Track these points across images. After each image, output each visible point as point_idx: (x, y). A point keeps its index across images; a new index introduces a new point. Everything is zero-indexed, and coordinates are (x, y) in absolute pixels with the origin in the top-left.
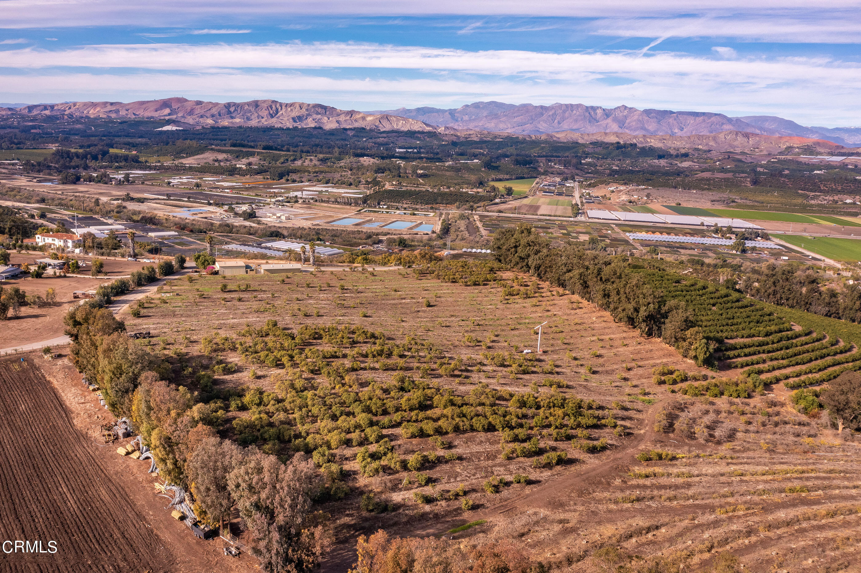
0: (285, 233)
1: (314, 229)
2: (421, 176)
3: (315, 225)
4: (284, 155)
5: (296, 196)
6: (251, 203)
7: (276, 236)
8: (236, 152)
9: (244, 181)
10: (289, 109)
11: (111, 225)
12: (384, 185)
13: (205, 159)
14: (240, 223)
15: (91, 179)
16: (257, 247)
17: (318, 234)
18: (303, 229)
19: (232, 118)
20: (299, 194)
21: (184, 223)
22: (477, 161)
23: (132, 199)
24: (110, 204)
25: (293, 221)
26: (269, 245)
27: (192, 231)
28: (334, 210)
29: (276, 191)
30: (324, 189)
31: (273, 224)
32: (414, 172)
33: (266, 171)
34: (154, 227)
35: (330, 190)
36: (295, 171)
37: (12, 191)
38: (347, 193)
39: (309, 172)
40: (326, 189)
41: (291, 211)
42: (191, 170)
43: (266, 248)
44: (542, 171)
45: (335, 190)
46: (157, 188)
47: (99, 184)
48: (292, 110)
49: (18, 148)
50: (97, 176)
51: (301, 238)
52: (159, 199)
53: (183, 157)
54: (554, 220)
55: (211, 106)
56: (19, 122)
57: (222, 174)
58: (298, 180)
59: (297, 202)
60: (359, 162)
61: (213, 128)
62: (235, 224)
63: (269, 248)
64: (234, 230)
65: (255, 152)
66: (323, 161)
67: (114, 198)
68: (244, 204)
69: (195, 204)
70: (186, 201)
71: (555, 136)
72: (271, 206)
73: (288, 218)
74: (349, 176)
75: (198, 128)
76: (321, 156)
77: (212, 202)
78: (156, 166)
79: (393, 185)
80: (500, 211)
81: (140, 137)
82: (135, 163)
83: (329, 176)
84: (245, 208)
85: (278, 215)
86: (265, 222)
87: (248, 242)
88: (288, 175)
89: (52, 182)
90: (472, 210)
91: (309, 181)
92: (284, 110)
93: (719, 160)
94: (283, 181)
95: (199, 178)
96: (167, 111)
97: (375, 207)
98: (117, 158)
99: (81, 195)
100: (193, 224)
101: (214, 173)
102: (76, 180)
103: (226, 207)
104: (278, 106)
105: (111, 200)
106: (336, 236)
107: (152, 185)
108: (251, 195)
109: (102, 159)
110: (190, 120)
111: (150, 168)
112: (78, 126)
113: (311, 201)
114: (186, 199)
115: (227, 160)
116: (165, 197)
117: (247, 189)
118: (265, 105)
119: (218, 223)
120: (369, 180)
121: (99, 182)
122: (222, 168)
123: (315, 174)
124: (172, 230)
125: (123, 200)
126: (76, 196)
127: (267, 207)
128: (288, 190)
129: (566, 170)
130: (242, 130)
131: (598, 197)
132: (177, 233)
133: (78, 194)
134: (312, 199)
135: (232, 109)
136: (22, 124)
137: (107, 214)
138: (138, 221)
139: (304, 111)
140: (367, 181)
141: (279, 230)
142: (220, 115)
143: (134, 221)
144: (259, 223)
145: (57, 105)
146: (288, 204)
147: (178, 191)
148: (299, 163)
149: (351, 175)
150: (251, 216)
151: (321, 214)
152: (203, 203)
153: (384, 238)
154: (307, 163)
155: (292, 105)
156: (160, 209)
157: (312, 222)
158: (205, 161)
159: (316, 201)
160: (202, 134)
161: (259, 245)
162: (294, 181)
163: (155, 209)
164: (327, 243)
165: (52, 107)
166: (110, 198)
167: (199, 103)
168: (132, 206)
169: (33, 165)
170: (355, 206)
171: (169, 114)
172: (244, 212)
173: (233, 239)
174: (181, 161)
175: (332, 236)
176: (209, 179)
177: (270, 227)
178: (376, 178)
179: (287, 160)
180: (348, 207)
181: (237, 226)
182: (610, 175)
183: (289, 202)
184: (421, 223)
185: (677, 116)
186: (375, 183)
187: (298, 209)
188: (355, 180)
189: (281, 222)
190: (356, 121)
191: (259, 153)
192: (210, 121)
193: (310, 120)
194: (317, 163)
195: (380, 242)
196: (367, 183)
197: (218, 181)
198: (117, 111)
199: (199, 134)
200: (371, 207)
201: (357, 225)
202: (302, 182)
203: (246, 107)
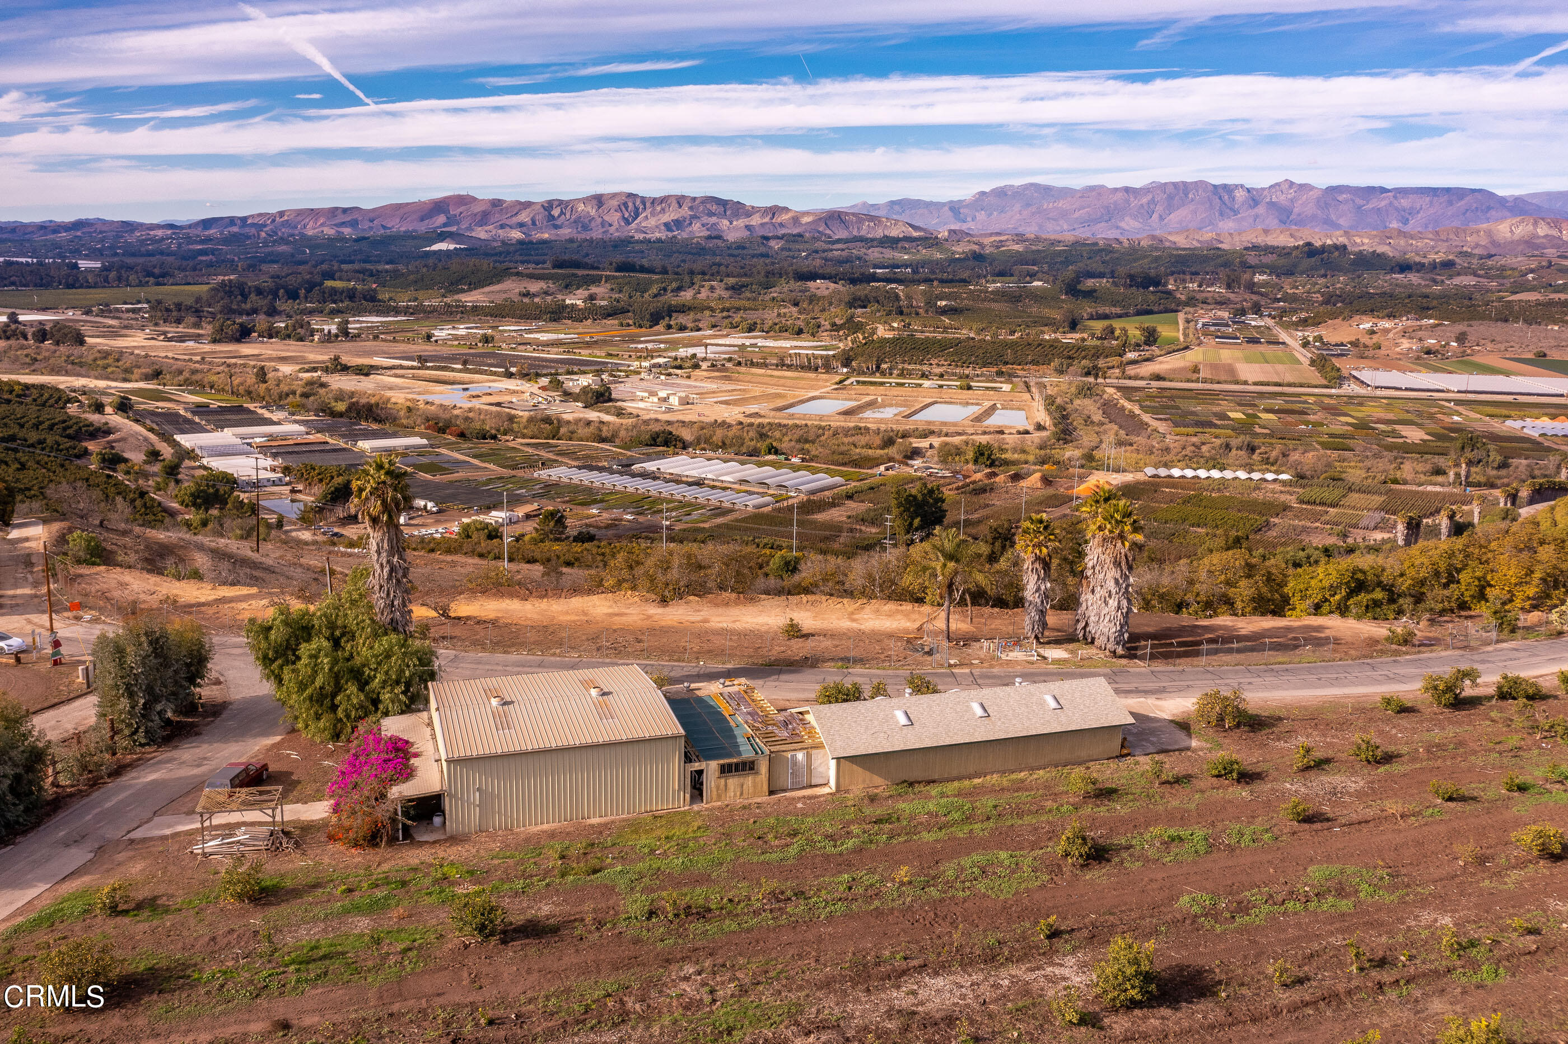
0: (687, 435)
1: (751, 425)
2: (944, 311)
3: (750, 416)
4: (657, 281)
5: (694, 356)
6: (598, 373)
7: (666, 443)
8: (564, 277)
9: (581, 330)
10: (659, 208)
11: (278, 423)
12: (874, 331)
13: (505, 292)
14: (576, 415)
15: (271, 333)
16: (621, 474)
17: (762, 436)
18: (724, 425)
19: (556, 227)
20: (700, 351)
21: (447, 416)
22: (1040, 283)
23: (345, 369)
24: (297, 379)
25: (698, 408)
26: (651, 466)
27: (462, 435)
28: (782, 381)
29: (650, 346)
30: (748, 342)
31: (653, 416)
32: (930, 303)
33: (624, 311)
34: (375, 426)
35: (761, 342)
36: (683, 309)
37: (105, 358)
38: (796, 347)
39: (713, 310)
40: (753, 341)
41: (689, 386)
42: (476, 311)
43: (645, 475)
44: (1183, 298)
45: (770, 343)
46: (402, 347)
47: (287, 342)
48: (663, 209)
49: (158, 284)
50: (287, 327)
51: (724, 446)
52: (401, 367)
53: (463, 291)
54: (1299, 395)
55: (518, 208)
56: (180, 245)
57: (537, 318)
58: (690, 325)
59: (696, 366)
60: (807, 290)
61: (520, 242)
62: (566, 417)
63: (653, 476)
64: (563, 430)
65: (601, 276)
66: (736, 289)
67: (306, 366)
68: (584, 373)
69: (477, 376)
70: (460, 371)
71: (1167, 240)
72: (643, 375)
73: (685, 402)
74: (796, 315)
75: (495, 244)
76: (731, 281)
77: (513, 370)
78: (408, 307)
79: (893, 329)
80: (1158, 377)
81: (387, 263)
82: (371, 302)
83: (752, 316)
84: (585, 381)
85: (663, 394)
86: (635, 412)
87: (598, 459)
88: (670, 317)
89: (196, 341)
90: (1096, 377)
91: (714, 326)
92: (649, 211)
93: (1532, 271)
94: (660, 327)
95: (492, 328)
96: (441, 219)
97: (873, 373)
98: (334, 295)
99: (240, 361)
100: (467, 419)
101: (521, 318)
102: (243, 334)
103: (544, 381)
104: (638, 202)
105: (300, 370)
106: (807, 441)
107: (395, 340)
108: (599, 355)
109: (306, 298)
110: (481, 233)
111: (397, 311)
112: (283, 248)
113: (729, 365)
114: (459, 366)
115: (546, 293)
116: (415, 364)
117: (588, 345)
118: (615, 203)
119: (527, 414)
120: (838, 321)
121: (289, 336)
122: (537, 306)
123: (725, 314)
124: (416, 434)
125: (326, 370)
126: (229, 366)
127: (635, 378)
128: (674, 344)
129: (1232, 296)
130: (575, 245)
131: (1342, 344)
132: (425, 441)
133: (233, 361)
134: (730, 360)
135: (556, 212)
136: (185, 247)
137: (279, 400)
138: (341, 415)
139: (685, 212)
140: (834, 324)
141: (669, 428)
142: (534, 223)
143: (333, 414)
144: (620, 413)
145: (253, 216)
146: (679, 372)
147: (445, 351)
148: (687, 295)
149: (800, 313)
150: (600, 397)
151: (757, 391)
152: (495, 374)
153: (923, 444)
154: (704, 294)
155: (663, 200)
156: (401, 388)
157: (742, 409)
158: (505, 296)
159: (739, 364)
160: (500, 253)
161: (626, 468)
162: (682, 328)
163: (391, 389)
164: (795, 460)
165: (244, 219)
166: (298, 367)
167: (497, 203)
168: (339, 382)
169: (168, 310)
170: (827, 372)
171: (445, 225)
172: (585, 390)
173: (561, 453)
174: (456, 297)
175: (799, 441)
176: (510, 328)
177: (646, 422)
178: (852, 317)
179: (665, 289)
180: (812, 375)
181: (568, 422)
182: (1326, 302)
183: (680, 367)
184: (993, 408)
185: (1395, 197)
186: (852, 326)
187: (702, 382)
188: (808, 323)
189: (669, 410)
190: (781, 225)
191: (608, 279)
192: (516, 235)
193: (696, 226)
194: (726, 294)
195: (916, 453)
196: (835, 327)
197: (530, 331)
198: (353, 224)
199: (496, 254)
200: (864, 373)
201: (847, 413)
202: (699, 330)
203: (581, 207)
